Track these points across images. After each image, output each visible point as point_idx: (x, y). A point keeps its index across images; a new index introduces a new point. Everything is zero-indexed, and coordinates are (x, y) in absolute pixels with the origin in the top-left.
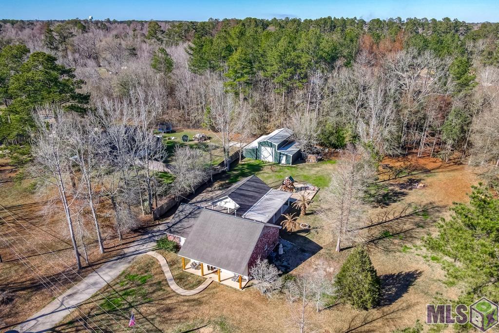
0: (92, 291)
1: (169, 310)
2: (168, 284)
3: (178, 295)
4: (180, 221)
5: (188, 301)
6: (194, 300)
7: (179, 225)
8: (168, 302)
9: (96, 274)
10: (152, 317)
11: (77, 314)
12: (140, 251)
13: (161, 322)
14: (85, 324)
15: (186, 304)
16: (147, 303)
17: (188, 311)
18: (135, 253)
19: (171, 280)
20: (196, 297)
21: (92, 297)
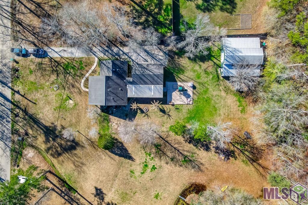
0: (69, 55)
1: (73, 86)
2: (83, 78)
3: (80, 85)
4: (105, 65)
5: (79, 90)
6: (80, 91)
7: (104, 66)
8: (76, 83)
9: (77, 49)
10: (68, 83)
11: (59, 60)
12: (96, 54)
13: (68, 87)
14: (57, 66)
15: (78, 90)
16: (73, 77)
17: (75, 92)
18: (94, 53)
19: (85, 78)
20: (82, 91)
21: (67, 58)
